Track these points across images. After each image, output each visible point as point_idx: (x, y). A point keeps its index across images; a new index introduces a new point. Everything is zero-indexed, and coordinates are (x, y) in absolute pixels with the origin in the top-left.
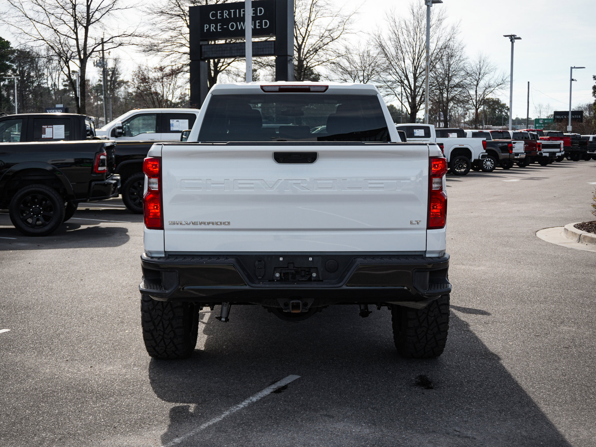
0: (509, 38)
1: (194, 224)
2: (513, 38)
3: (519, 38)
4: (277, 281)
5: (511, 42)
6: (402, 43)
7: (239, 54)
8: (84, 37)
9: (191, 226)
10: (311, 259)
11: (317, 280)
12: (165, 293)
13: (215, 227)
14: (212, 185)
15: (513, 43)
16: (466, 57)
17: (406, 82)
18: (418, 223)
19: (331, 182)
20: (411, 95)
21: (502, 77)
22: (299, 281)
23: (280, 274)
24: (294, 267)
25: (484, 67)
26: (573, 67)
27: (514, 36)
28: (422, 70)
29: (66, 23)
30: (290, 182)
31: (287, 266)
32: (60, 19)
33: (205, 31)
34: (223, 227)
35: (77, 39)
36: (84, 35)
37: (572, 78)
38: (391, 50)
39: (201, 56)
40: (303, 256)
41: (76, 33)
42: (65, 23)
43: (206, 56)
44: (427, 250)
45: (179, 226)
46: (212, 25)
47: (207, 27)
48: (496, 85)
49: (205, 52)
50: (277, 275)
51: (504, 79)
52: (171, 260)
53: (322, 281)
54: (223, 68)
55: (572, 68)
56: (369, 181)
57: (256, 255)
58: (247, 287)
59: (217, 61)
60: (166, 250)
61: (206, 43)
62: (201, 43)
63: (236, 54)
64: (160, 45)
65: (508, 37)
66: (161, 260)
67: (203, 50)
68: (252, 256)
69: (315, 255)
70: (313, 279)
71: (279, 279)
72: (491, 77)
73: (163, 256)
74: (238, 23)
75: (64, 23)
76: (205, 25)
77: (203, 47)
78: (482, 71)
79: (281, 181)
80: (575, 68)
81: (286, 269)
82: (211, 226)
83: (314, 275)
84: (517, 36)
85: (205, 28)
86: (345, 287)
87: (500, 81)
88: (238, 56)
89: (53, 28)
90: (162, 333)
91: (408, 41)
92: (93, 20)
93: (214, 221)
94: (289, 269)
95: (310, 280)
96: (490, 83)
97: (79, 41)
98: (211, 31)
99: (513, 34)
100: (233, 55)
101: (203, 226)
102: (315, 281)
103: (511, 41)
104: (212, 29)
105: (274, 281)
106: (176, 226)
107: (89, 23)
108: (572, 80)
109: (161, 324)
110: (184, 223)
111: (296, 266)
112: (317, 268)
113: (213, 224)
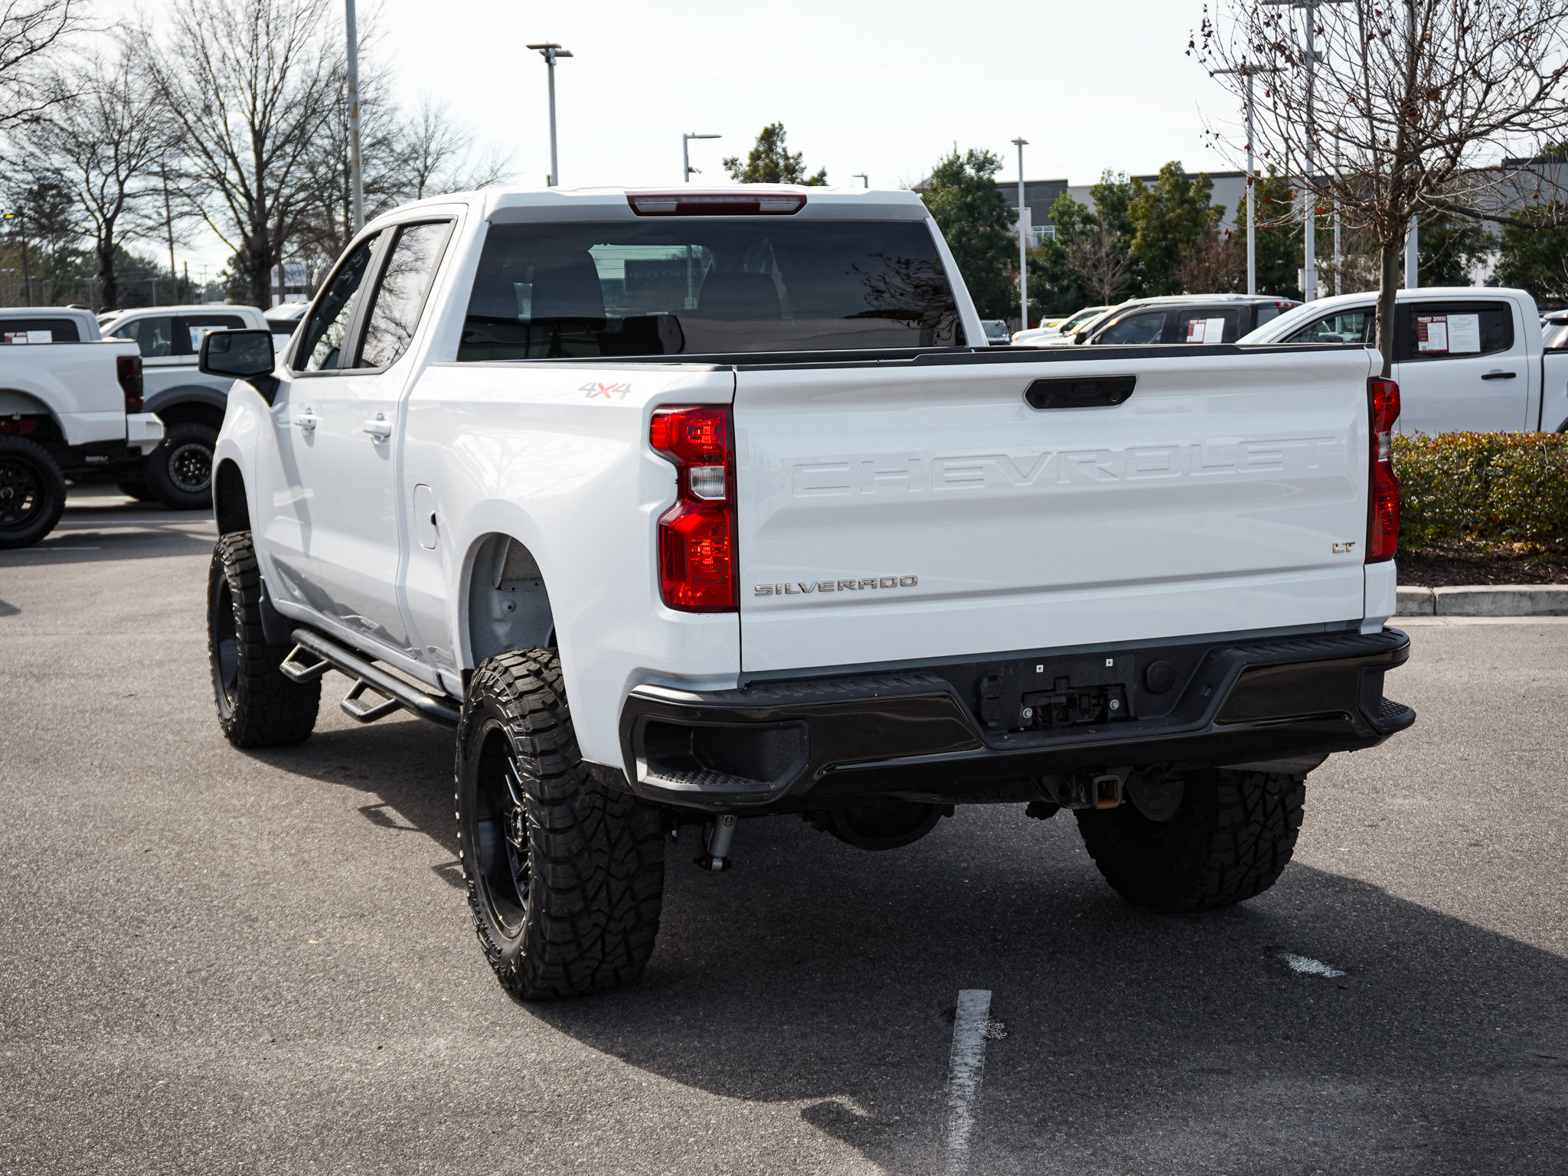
0: (542, 53)
1: (822, 588)
2: (550, 53)
3: (568, 54)
4: (1027, 729)
5: (546, 65)
6: (215, 63)
9: (816, 596)
10: (1109, 662)
11: (1125, 717)
12: (769, 791)
13: (880, 593)
14: (876, 478)
15: (551, 66)
16: (393, 106)
17: (233, 176)
18: (1347, 550)
19: (1165, 452)
20: (250, 214)
21: (490, 163)
22: (1075, 724)
23: (1034, 709)
24: (1069, 688)
25: (438, 135)
26: (689, 134)
27: (554, 47)
28: (280, 140)
30: (1071, 457)
31: (1052, 687)
34: (899, 591)
37: (690, 165)
38: (186, 83)
40: (1092, 655)
44: (1367, 616)
45: (784, 599)
48: (474, 183)
50: (1028, 713)
51: (496, 168)
52: (755, 697)
53: (1135, 719)
55: (686, 138)
56: (1251, 448)
57: (979, 664)
58: (980, 753)
60: (744, 670)
65: (537, 51)
66: (728, 699)
68: (969, 666)
69: (1118, 650)
70: (1110, 715)
71: (1030, 723)
72: (459, 164)
73: (734, 686)
78: (433, 147)
79: (1050, 457)
80: (694, 137)
81: (1051, 694)
82: (868, 593)
83: (1115, 704)
84: (564, 49)
86: (1216, 728)
87: (485, 173)
90: (603, 919)
91: (232, 56)
93: (877, 575)
94: (1056, 695)
95: (1103, 718)
96: (458, 179)
99: (551, 42)
101: (846, 594)
103: (548, 60)
105: (1017, 730)
106: (773, 600)
108: (690, 170)
109: (603, 894)
110: (795, 588)
111: (1074, 685)
112: (1123, 686)
113: (874, 586)
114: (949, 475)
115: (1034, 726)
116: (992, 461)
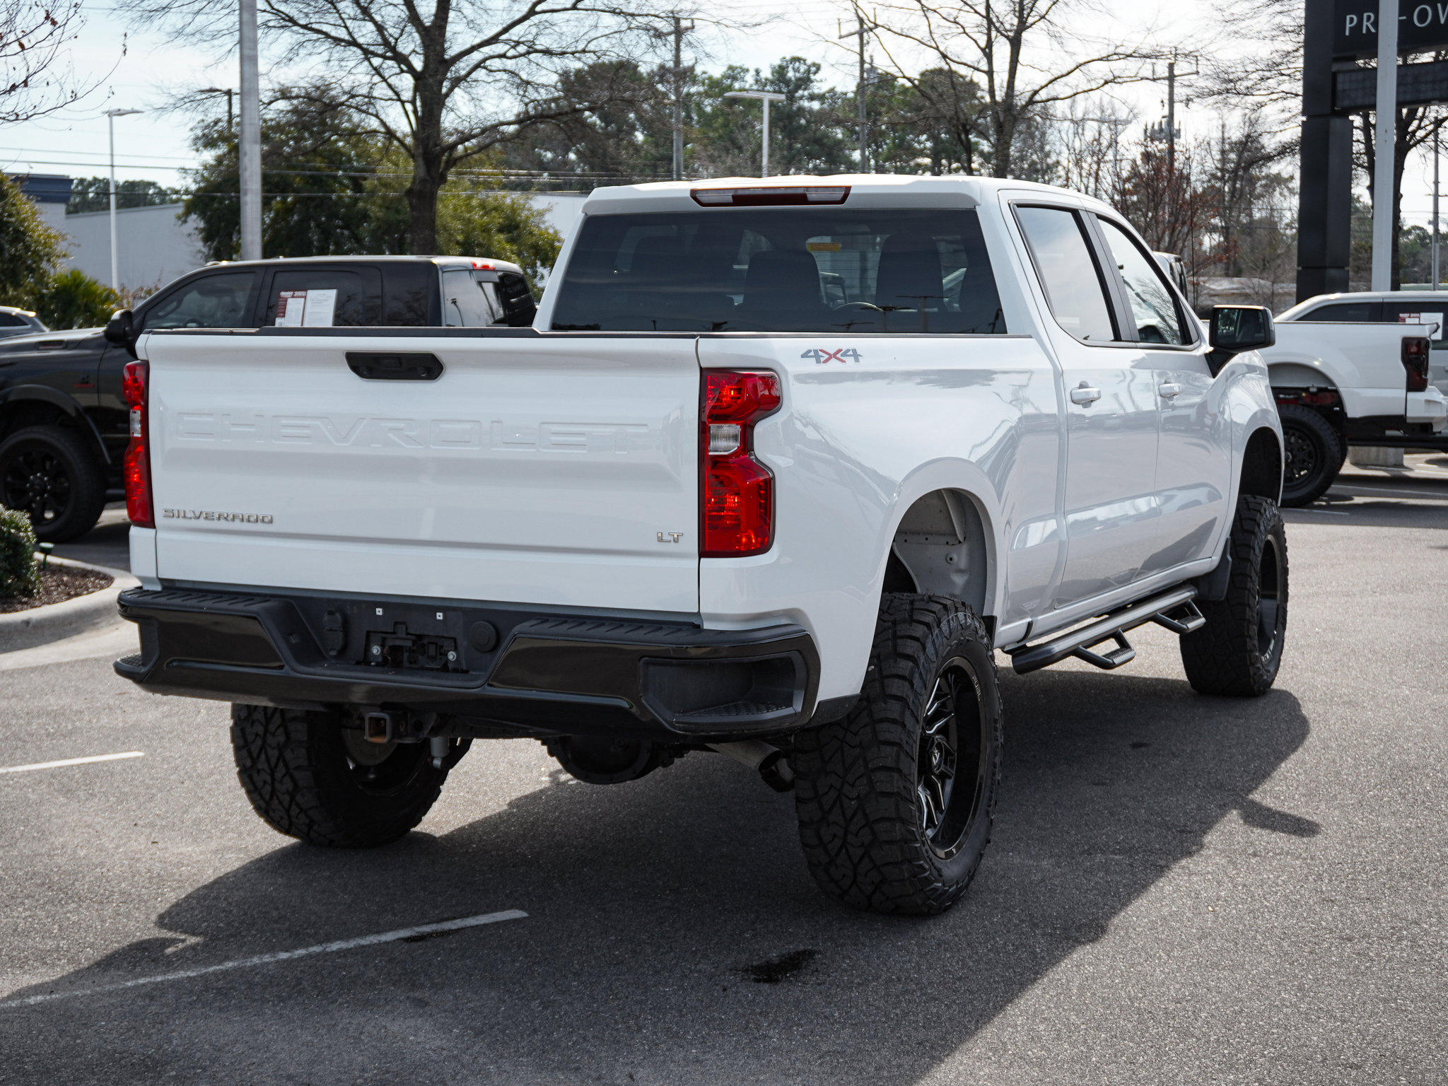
1: (206, 517)
4: (378, 664)
7: (1437, 94)
8: (1007, 67)
9: (203, 523)
10: (440, 616)
11: (458, 670)
13: (246, 526)
14: (232, 429)
18: (676, 541)
19: (468, 426)
23: (382, 648)
29: (967, 30)
30: (382, 424)
31: (391, 630)
32: (956, 22)
33: (1347, 33)
34: (259, 527)
35: (990, 73)
36: (1008, 60)
39: (1334, 104)
40: (423, 607)
41: (989, 57)
42: (965, 32)
43: (1346, 103)
45: (182, 522)
46: (1365, 15)
47: (1352, 20)
49: (1344, 91)
50: (378, 650)
53: (467, 672)
54: (1420, 134)
59: (1408, 114)
61: (1346, 66)
62: (1335, 67)
63: (1429, 95)
64: (1250, 76)
67: (1340, 87)
69: (449, 606)
70: (450, 666)
71: (380, 660)
74: (1439, 5)
75: (962, 30)
76: (1348, 17)
77: (1340, 78)
79: (364, 423)
82: (237, 525)
83: (452, 656)
85: (1348, 26)
88: (1434, 99)
89: (937, 48)
92: (1030, 20)
93: (244, 511)
94: (398, 638)
95: (445, 668)
97: (995, 76)
98: (1364, 31)
100: (1422, 96)
101: (223, 524)
102: (455, 671)
104: (1367, 27)
105: (368, 663)
106: (177, 522)
107: (1023, 26)
110: (189, 515)
111: (412, 631)
112: (455, 640)
113: (242, 520)
114: (285, 431)
115: (384, 663)
116: (318, 422)
